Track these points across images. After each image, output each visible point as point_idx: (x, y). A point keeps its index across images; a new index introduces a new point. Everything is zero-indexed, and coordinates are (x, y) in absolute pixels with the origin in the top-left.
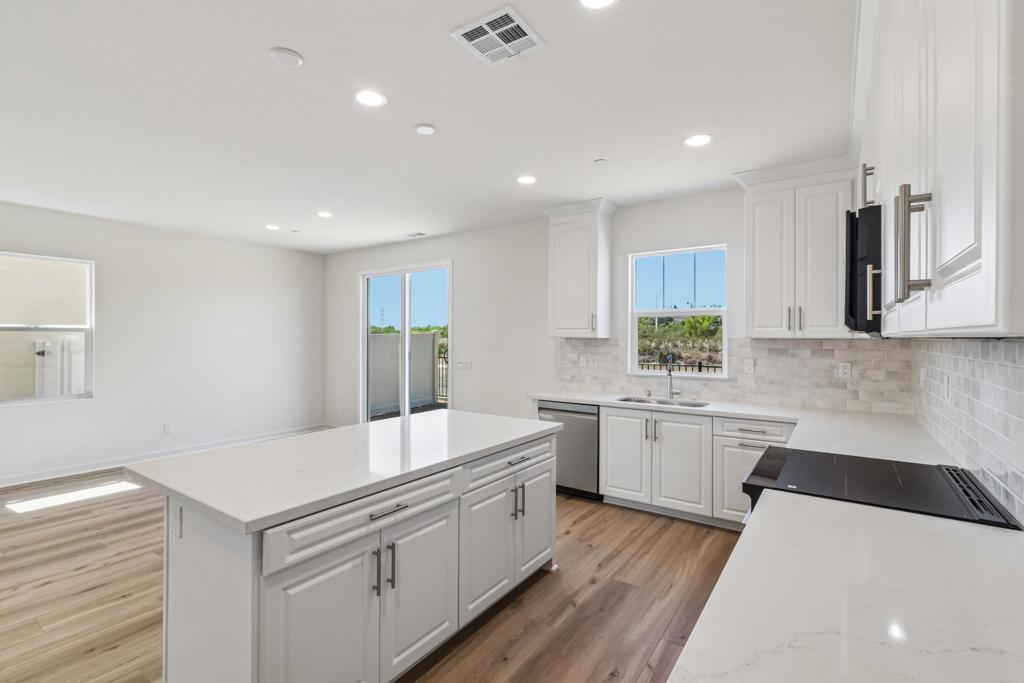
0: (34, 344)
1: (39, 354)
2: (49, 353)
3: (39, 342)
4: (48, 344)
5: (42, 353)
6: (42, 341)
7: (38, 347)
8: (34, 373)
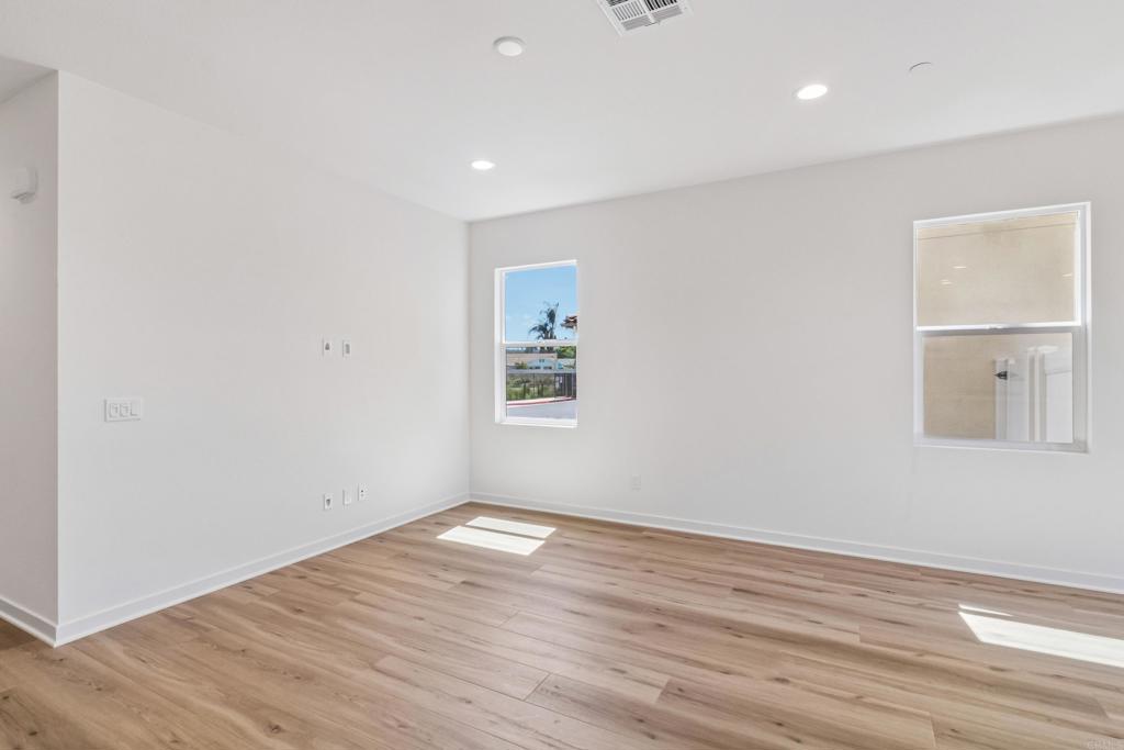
0: (994, 362)
1: (999, 375)
2: (1013, 375)
3: (1000, 359)
4: (1011, 362)
5: (1003, 375)
6: (1004, 359)
7: (998, 364)
8: (994, 402)
